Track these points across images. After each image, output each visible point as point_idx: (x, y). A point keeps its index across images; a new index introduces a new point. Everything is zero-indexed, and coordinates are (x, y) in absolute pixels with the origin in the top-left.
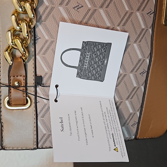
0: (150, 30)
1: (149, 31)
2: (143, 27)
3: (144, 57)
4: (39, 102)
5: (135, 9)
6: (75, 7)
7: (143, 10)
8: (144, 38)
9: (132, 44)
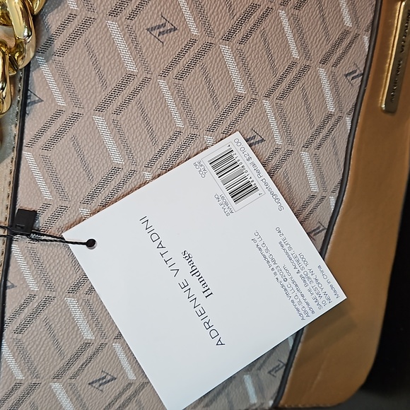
0: (348, 120)
1: (345, 123)
2: (331, 108)
3: (325, 190)
4: (13, 286)
5: (316, 57)
6: (153, 29)
7: (335, 65)
8: (329, 140)
9: (296, 152)
